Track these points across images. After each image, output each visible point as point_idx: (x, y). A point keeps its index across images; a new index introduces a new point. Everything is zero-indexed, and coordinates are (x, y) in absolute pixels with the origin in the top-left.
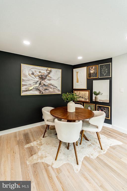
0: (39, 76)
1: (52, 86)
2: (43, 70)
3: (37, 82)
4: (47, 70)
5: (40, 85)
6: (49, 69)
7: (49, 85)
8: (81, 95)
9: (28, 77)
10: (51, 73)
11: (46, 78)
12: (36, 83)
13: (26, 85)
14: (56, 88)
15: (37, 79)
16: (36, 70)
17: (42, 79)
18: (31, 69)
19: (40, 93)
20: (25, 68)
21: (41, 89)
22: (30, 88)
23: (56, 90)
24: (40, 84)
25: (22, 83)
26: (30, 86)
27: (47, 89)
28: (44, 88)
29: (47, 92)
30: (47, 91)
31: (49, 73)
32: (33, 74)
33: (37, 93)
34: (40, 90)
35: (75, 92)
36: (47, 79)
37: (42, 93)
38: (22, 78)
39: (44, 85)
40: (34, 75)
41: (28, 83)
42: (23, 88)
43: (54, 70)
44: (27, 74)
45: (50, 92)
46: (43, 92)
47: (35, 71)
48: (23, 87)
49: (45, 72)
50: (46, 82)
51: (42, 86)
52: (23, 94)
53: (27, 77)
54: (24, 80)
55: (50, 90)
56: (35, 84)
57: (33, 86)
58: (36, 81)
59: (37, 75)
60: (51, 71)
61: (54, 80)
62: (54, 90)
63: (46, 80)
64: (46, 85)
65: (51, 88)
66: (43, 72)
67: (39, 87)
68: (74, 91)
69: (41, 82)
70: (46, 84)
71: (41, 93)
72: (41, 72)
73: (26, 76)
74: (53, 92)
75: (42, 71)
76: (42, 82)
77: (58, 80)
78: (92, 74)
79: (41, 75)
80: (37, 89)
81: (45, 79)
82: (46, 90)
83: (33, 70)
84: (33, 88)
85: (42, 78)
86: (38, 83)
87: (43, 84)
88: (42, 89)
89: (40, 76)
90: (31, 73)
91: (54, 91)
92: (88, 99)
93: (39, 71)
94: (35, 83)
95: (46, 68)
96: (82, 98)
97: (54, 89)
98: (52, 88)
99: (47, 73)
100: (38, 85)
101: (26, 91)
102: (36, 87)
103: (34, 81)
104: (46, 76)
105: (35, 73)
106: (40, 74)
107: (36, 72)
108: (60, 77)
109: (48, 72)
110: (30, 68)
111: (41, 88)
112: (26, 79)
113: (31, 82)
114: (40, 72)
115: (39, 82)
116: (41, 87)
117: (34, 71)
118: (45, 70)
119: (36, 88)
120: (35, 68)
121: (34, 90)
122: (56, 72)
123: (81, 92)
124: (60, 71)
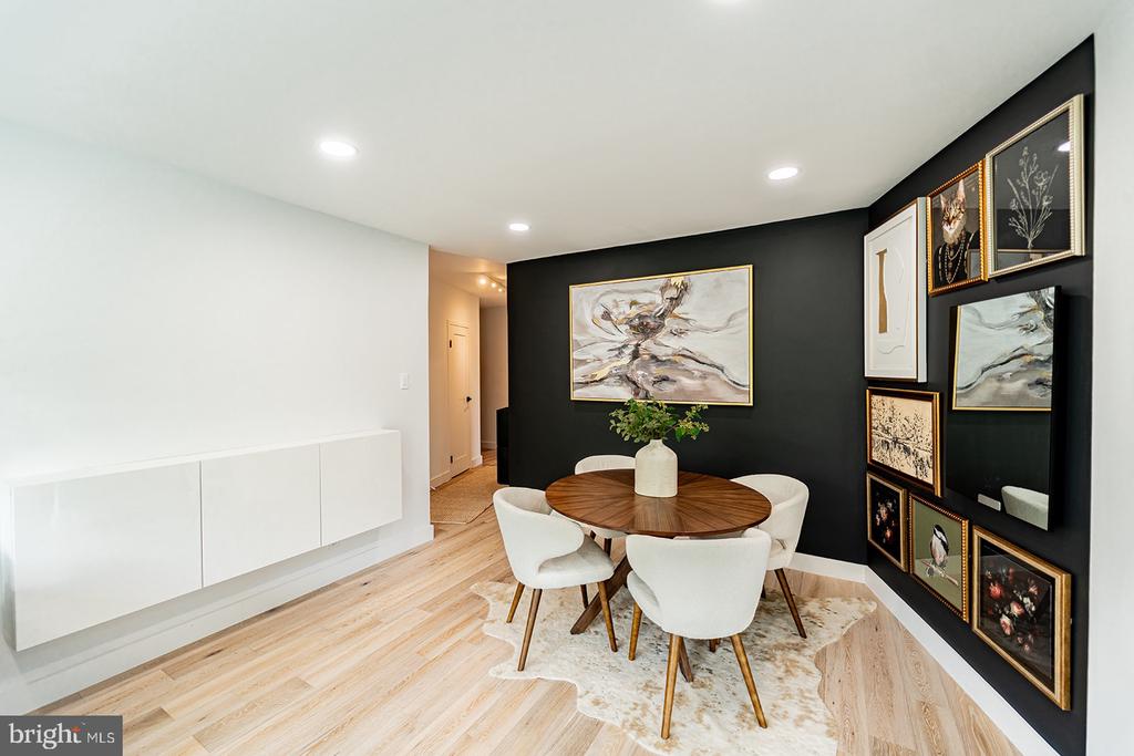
0: (629, 321)
1: (691, 365)
2: (647, 292)
3: (624, 346)
4: (663, 289)
5: (636, 362)
6: (677, 279)
7: (677, 359)
8: (898, 426)
9: (590, 330)
10: (686, 298)
11: (662, 326)
12: (620, 350)
13: (583, 362)
14: (718, 376)
15: (623, 335)
16: (619, 297)
17: (643, 332)
18: (602, 295)
19: (637, 394)
20: (582, 300)
21: (639, 375)
22: (599, 375)
23: (716, 382)
24: (635, 355)
25: (575, 355)
26: (597, 363)
27: (665, 379)
28: (651, 374)
29: (665, 395)
30: (668, 388)
31: (676, 301)
32: (607, 316)
33: (623, 394)
34: (634, 383)
35: (876, 398)
36: (664, 331)
37: (646, 397)
38: (575, 335)
39: (654, 357)
40: (612, 320)
41: (590, 354)
42: (577, 374)
43: (701, 280)
44: (588, 320)
45: (681, 391)
46: (647, 392)
47: (615, 301)
48: (575, 368)
49: (658, 299)
50: (665, 344)
51: (644, 366)
52: (577, 394)
53: (586, 332)
54: (579, 346)
55: (686, 382)
56: (617, 356)
57: (607, 364)
58: (620, 345)
59: (621, 317)
60: (685, 288)
61: (705, 330)
62: (707, 381)
63: (661, 337)
64: (664, 358)
65: (689, 373)
66: (647, 302)
67: (633, 371)
68: (874, 392)
69: (638, 345)
70: (661, 352)
71: (642, 394)
72: (639, 301)
73: (584, 329)
74: (700, 393)
75: (643, 298)
76: (644, 345)
77: (731, 330)
78: (955, 248)
79: (640, 316)
80: (624, 378)
81: (655, 330)
82: (665, 383)
83: (608, 301)
84: (610, 375)
85: (644, 327)
86: (628, 351)
87: (647, 357)
88: (643, 376)
89: (636, 322)
90: (599, 311)
91: (707, 389)
92: (931, 463)
93: (628, 298)
94: (617, 352)
95: (660, 280)
96: (906, 450)
97: (704, 376)
98: (696, 372)
99: (667, 303)
100: (626, 360)
101: (587, 383)
102: (617, 368)
103: (612, 346)
104: (663, 316)
105: (615, 312)
106: (635, 311)
107: (617, 305)
108: (742, 312)
109: (673, 293)
110: (598, 295)
111: (640, 372)
112: (583, 338)
113: (601, 350)
114: (633, 303)
115: (631, 348)
116: (638, 368)
117: (610, 305)
118: (656, 287)
119: (620, 372)
120: (617, 291)
121: (612, 380)
122: (718, 285)
123: (898, 402)
124: (744, 273)
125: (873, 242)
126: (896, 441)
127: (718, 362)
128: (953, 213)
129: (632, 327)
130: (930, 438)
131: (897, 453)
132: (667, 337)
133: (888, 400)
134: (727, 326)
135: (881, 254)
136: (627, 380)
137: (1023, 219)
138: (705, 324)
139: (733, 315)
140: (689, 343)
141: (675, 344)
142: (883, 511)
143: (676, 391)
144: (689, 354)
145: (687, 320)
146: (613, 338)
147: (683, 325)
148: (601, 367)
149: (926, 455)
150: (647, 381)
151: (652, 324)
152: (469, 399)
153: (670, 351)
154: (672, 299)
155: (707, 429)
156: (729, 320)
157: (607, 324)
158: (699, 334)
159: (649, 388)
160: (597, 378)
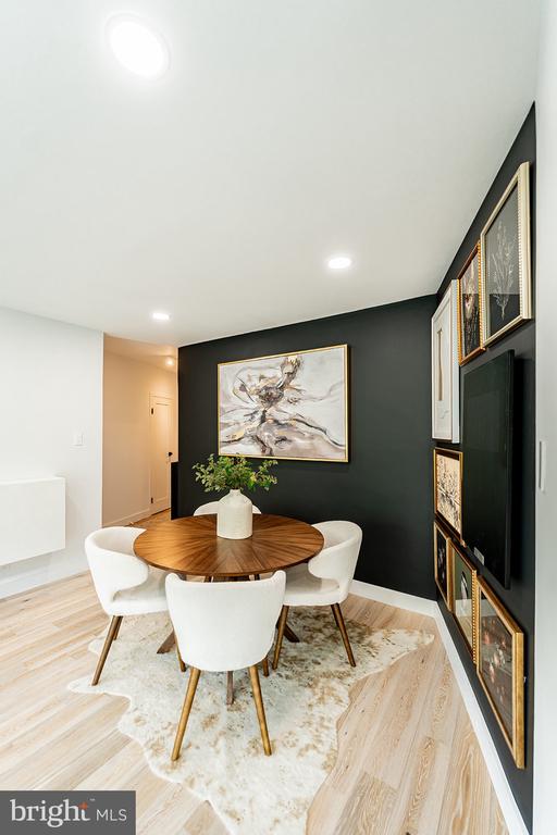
0: (259, 392)
1: (302, 427)
3: (255, 412)
4: (283, 366)
5: (263, 425)
6: (292, 357)
7: (293, 422)
8: (448, 483)
9: (231, 399)
10: (299, 372)
11: (281, 395)
12: (253, 416)
13: (227, 425)
14: (322, 437)
15: (255, 403)
16: (253, 373)
17: (269, 401)
18: (239, 372)
19: (264, 451)
20: (226, 376)
21: (265, 436)
22: (239, 435)
23: (321, 442)
24: (263, 420)
25: (222, 419)
26: (237, 426)
27: (284, 439)
28: (274, 435)
29: (284, 452)
30: (286, 446)
31: (292, 375)
32: (243, 388)
33: (254, 451)
34: (262, 442)
35: (438, 457)
36: (284, 400)
37: (271, 454)
38: (222, 404)
39: (276, 421)
40: (247, 391)
41: (232, 418)
42: (223, 435)
43: (310, 357)
44: (230, 391)
45: (295, 449)
46: (271, 449)
47: (249, 376)
48: (222, 429)
49: (279, 374)
50: (283, 411)
51: (269, 429)
52: (223, 451)
53: (229, 401)
54: (224, 412)
55: (299, 441)
56: (250, 420)
57: (244, 427)
58: (252, 412)
59: (253, 389)
60: (298, 365)
61: (313, 399)
62: (314, 441)
63: (281, 404)
64: (283, 422)
65: (301, 434)
66: (271, 377)
67: (261, 432)
68: (437, 452)
69: (265, 411)
70: (281, 417)
71: (267, 452)
72: (266, 375)
73: (227, 398)
74: (308, 451)
75: (268, 374)
76: (269, 411)
77: (331, 399)
79: (266, 388)
80: (255, 438)
81: (277, 399)
82: (284, 443)
83: (244, 376)
84: (245, 436)
85: (269, 396)
86: (258, 416)
87: (271, 421)
88: (269, 437)
89: (264, 393)
90: (238, 384)
91: (314, 448)
92: (460, 516)
93: (258, 373)
94: (249, 417)
95: (281, 358)
96: (451, 502)
97: (312, 437)
98: (306, 434)
99: (286, 377)
100: (256, 423)
101: (230, 442)
102: (252, 430)
103: (247, 412)
104: (282, 388)
105: (249, 384)
106: (262, 384)
107: (250, 379)
108: (340, 383)
109: (289, 369)
110: (237, 372)
111: (266, 434)
112: (227, 406)
113: (239, 416)
114: (262, 377)
115: (260, 414)
116: (265, 430)
117: (245, 379)
118: (277, 364)
119: (253, 433)
120: (249, 367)
121: (247, 439)
122: (322, 361)
123: (447, 461)
124: (341, 351)
125: (435, 323)
126: (447, 495)
127: (322, 426)
129: (261, 397)
130: (460, 493)
131: (447, 506)
132: (286, 405)
133: (443, 458)
134: (329, 395)
135: (439, 332)
136: (258, 440)
138: (312, 394)
139: (334, 386)
140: (305, 409)
141: (291, 410)
142: (441, 556)
143: (292, 449)
144: (300, 418)
145: (299, 391)
146: (247, 406)
147: (297, 395)
148: (239, 429)
149: (458, 508)
150: (271, 441)
151: (274, 393)
152: (170, 454)
153: (287, 417)
154: (289, 373)
155: (275, 482)
156: (331, 390)
157: (244, 395)
158: (309, 403)
159: (273, 447)
160: (237, 438)
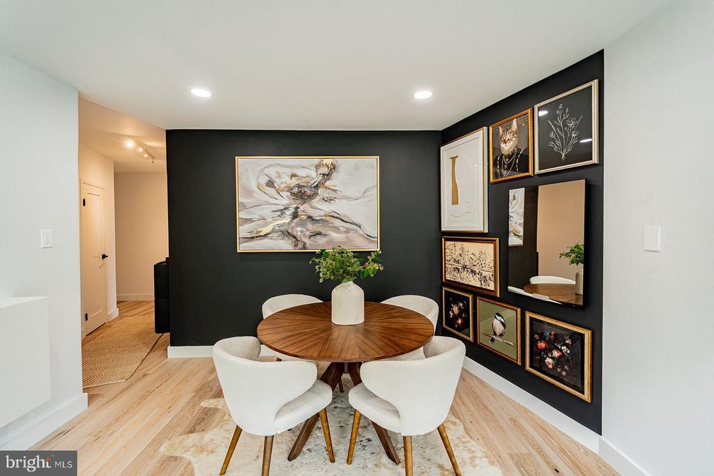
0: (290, 189)
1: (338, 223)
2: (306, 167)
3: (286, 209)
4: (317, 167)
5: (295, 221)
6: (328, 160)
7: (328, 218)
8: (467, 259)
9: (255, 195)
10: (334, 175)
11: (316, 194)
12: (282, 212)
13: (250, 221)
14: (357, 231)
15: (285, 200)
16: (281, 170)
17: (301, 198)
18: (266, 167)
19: (296, 245)
20: (247, 170)
21: (298, 231)
22: (265, 231)
23: (356, 235)
24: (295, 215)
25: (241, 215)
26: (262, 222)
27: (319, 234)
28: (308, 230)
29: (319, 245)
30: (321, 241)
31: (327, 176)
32: (270, 184)
33: (285, 246)
34: (294, 237)
35: (448, 243)
36: (318, 198)
37: (304, 247)
38: (240, 198)
39: (310, 217)
40: (275, 187)
41: (255, 214)
42: (242, 231)
43: (345, 163)
44: (254, 186)
45: (331, 242)
46: (305, 244)
47: (278, 172)
48: (242, 225)
49: (313, 174)
50: (318, 208)
51: (302, 224)
52: (242, 247)
53: (252, 197)
54: (244, 206)
55: (334, 235)
56: (279, 216)
57: (271, 223)
58: (282, 208)
59: (283, 186)
60: (333, 168)
61: (348, 198)
62: (349, 235)
63: (315, 202)
64: (318, 218)
65: (336, 229)
66: (305, 176)
67: (293, 227)
68: (446, 240)
69: (297, 208)
70: (316, 214)
71: (300, 245)
72: (298, 174)
73: (249, 193)
74: (344, 243)
75: (300, 172)
76: (302, 208)
77: (367, 199)
78: (509, 157)
79: (299, 186)
80: (286, 233)
81: (311, 197)
82: (318, 237)
83: (272, 172)
84: (273, 231)
85: (302, 194)
86: (289, 213)
87: (305, 217)
88: (302, 231)
89: (296, 190)
90: (264, 180)
91: (349, 240)
92: (493, 279)
93: (290, 171)
94: (279, 213)
95: (315, 160)
96: (473, 272)
97: (347, 231)
98: (341, 228)
99: (320, 177)
100: (287, 219)
101: (253, 238)
102: (283, 225)
103: (275, 208)
104: (317, 187)
105: (277, 182)
106: (294, 181)
107: (279, 176)
108: (373, 187)
109: (325, 170)
110: (262, 167)
111: (299, 229)
112: (249, 201)
113: (266, 211)
114: (293, 176)
115: (292, 210)
116: (297, 225)
117: (273, 176)
118: (312, 165)
119: (282, 229)
120: (278, 165)
121: (275, 235)
122: (357, 168)
123: (466, 244)
124: (374, 161)
125: (446, 151)
126: (464, 267)
127: (356, 221)
128: (508, 137)
129: (293, 194)
130: (492, 264)
131: (464, 274)
132: (320, 203)
133: (459, 244)
134: (363, 196)
135: (453, 159)
136: (288, 234)
137: (559, 143)
138: (348, 194)
139: (366, 190)
140: (337, 207)
141: (326, 208)
142: (456, 309)
143: (327, 242)
144: (336, 215)
145: (335, 191)
146: (275, 202)
147: (332, 195)
148: (266, 225)
149: (488, 274)
150: (305, 235)
151: (309, 192)
152: (104, 256)
153: (323, 213)
154: (324, 174)
155: (382, 269)
156: (365, 193)
157: (271, 191)
158: (344, 201)
159: (306, 241)
160: (262, 234)
